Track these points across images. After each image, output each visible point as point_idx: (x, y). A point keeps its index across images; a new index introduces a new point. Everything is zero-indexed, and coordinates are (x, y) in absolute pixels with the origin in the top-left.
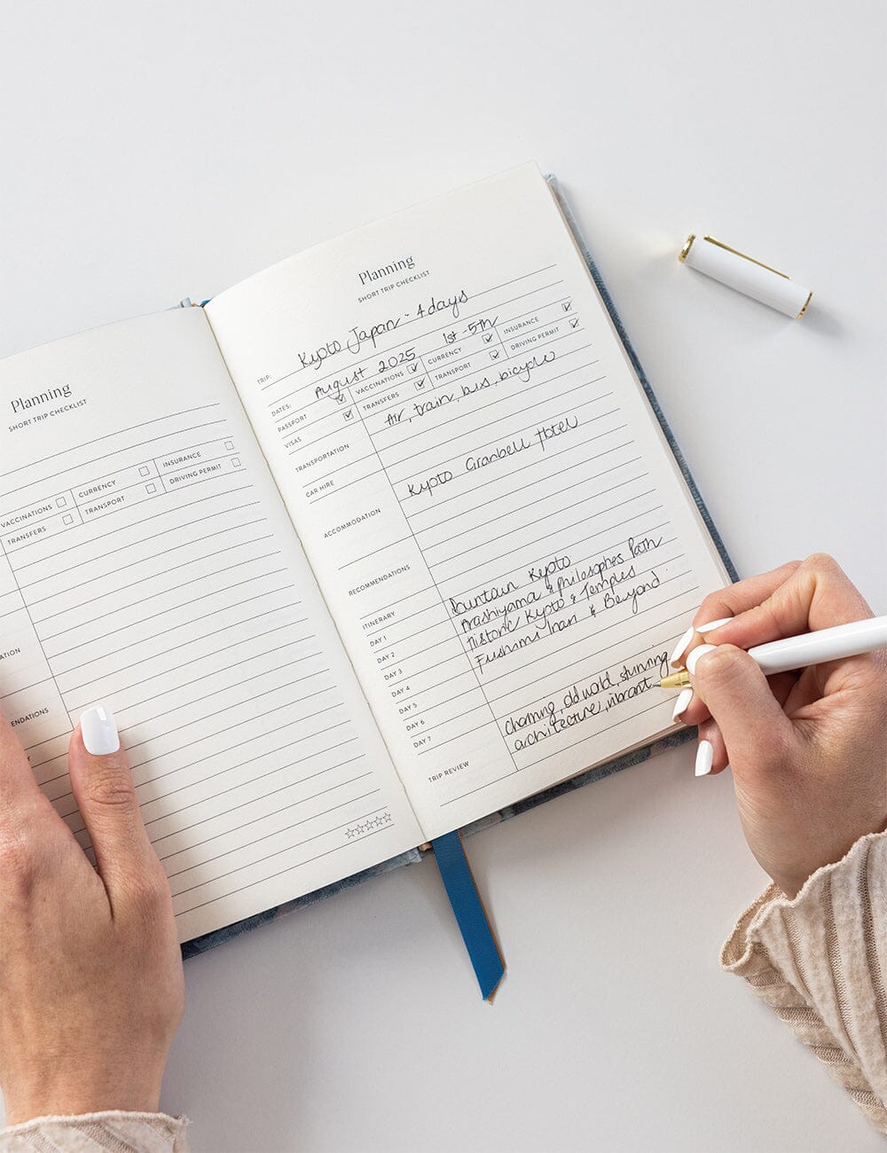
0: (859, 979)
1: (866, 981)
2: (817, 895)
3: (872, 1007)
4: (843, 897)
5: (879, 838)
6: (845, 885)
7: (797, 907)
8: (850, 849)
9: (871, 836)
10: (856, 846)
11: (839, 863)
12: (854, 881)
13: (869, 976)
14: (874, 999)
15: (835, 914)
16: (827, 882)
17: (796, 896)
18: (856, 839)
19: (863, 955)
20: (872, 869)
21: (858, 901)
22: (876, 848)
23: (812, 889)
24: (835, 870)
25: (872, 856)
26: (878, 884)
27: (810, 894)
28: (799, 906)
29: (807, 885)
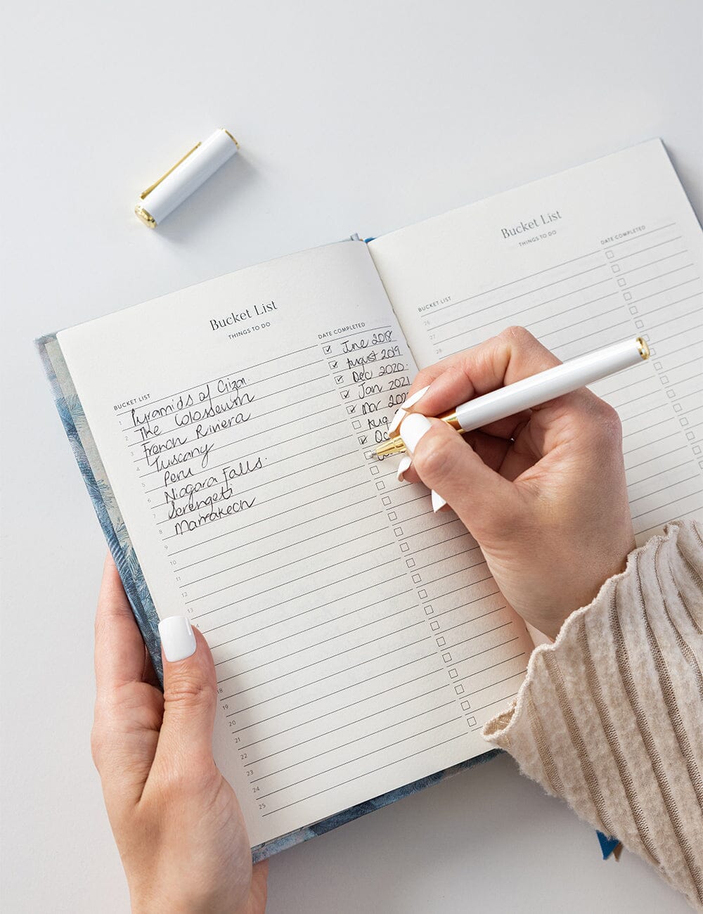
0: (619, 705)
1: (626, 705)
2: (574, 636)
3: (634, 725)
4: (597, 637)
5: (623, 578)
6: (599, 626)
7: (557, 650)
8: (598, 592)
9: (615, 577)
10: (603, 589)
11: (590, 605)
12: (606, 620)
13: (628, 700)
14: (635, 718)
15: (592, 651)
16: (582, 623)
17: (555, 639)
18: (603, 582)
19: (620, 685)
20: (621, 607)
21: (611, 639)
22: (622, 587)
23: (568, 632)
24: (588, 612)
25: (619, 597)
26: (629, 620)
27: (567, 636)
28: (559, 649)
29: (563, 629)
